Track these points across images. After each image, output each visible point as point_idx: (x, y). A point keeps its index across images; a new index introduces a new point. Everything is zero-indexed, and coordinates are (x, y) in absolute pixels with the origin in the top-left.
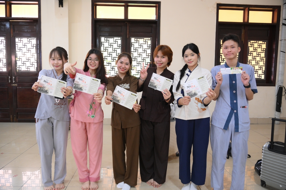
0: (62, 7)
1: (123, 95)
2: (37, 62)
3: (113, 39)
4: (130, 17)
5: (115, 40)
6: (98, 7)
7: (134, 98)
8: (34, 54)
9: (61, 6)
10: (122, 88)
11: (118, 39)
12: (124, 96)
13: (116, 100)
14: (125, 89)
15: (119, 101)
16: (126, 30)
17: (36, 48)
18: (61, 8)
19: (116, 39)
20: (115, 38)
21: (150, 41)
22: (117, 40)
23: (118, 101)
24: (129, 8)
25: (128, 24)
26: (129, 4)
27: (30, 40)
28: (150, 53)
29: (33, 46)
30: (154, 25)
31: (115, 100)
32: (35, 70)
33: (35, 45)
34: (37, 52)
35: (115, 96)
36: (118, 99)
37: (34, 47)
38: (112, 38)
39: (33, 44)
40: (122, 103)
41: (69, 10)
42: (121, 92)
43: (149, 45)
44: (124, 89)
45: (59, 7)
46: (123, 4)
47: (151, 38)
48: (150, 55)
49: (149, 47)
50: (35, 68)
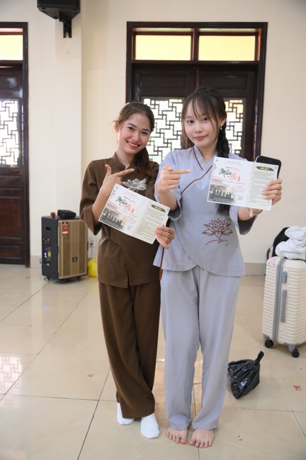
0: (70, 37)
1: (132, 208)
2: (20, 149)
3: (167, 102)
4: (203, 57)
5: (171, 105)
6: (138, 37)
7: (159, 216)
8: (13, 133)
9: (67, 35)
10: (128, 190)
11: (178, 103)
12: (133, 210)
13: (114, 222)
14: (135, 191)
15: (122, 224)
16: (195, 83)
17: (17, 121)
18: (68, 39)
19: (173, 103)
20: (171, 101)
21: (242, 106)
22: (174, 105)
23: (119, 224)
24: (202, 38)
25: (198, 72)
26: (202, 30)
27: (7, 105)
28: (241, 130)
29: (13, 117)
30: (251, 74)
31: (111, 220)
32: (16, 163)
33: (15, 115)
34: (20, 130)
35: (112, 212)
36: (119, 218)
37: (15, 119)
38: (165, 100)
39: (13, 113)
40: (129, 229)
41: (83, 44)
42: (127, 201)
43: (240, 114)
44: (132, 192)
45: (65, 37)
46: (189, 30)
47: (245, 99)
48: (240, 134)
49: (240, 118)
50: (16, 160)
